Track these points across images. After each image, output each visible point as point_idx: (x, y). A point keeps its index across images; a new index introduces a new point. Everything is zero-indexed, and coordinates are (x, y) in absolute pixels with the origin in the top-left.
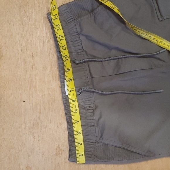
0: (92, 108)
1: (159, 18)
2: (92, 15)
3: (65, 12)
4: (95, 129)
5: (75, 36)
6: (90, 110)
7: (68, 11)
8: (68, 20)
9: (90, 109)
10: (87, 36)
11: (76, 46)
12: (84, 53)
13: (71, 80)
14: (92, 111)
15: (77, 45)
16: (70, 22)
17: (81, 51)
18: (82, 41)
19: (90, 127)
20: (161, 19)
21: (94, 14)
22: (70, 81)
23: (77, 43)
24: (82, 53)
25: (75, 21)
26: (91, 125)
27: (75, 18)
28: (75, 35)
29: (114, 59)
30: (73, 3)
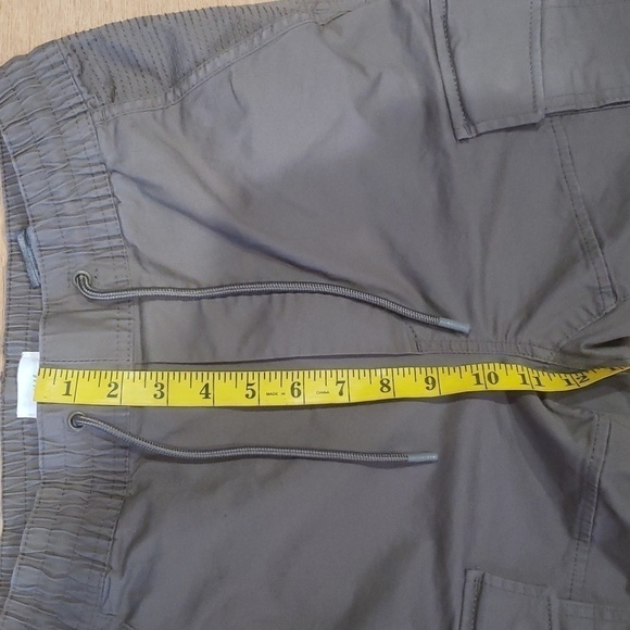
0: (120, 493)
1: (456, 127)
2: (170, 96)
3: (57, 76)
4: (107, 580)
5: (90, 179)
6: (111, 496)
7: (67, 72)
8: (63, 107)
9: (110, 491)
10: (142, 184)
11: (92, 222)
12: (128, 251)
13: (385, 389)
14: (116, 502)
15: (98, 216)
16: (75, 117)
17: (115, 242)
18: (119, 202)
19: (92, 567)
20: (463, 134)
21: (178, 93)
22: (384, 385)
23: (102, 208)
24: (119, 252)
25: (97, 116)
26: (94, 561)
27: (98, 103)
28: (93, 175)
29: (250, 294)
30: (90, 38)
